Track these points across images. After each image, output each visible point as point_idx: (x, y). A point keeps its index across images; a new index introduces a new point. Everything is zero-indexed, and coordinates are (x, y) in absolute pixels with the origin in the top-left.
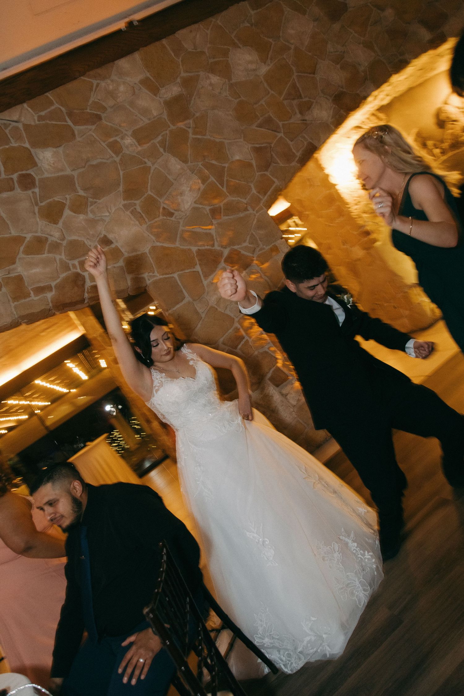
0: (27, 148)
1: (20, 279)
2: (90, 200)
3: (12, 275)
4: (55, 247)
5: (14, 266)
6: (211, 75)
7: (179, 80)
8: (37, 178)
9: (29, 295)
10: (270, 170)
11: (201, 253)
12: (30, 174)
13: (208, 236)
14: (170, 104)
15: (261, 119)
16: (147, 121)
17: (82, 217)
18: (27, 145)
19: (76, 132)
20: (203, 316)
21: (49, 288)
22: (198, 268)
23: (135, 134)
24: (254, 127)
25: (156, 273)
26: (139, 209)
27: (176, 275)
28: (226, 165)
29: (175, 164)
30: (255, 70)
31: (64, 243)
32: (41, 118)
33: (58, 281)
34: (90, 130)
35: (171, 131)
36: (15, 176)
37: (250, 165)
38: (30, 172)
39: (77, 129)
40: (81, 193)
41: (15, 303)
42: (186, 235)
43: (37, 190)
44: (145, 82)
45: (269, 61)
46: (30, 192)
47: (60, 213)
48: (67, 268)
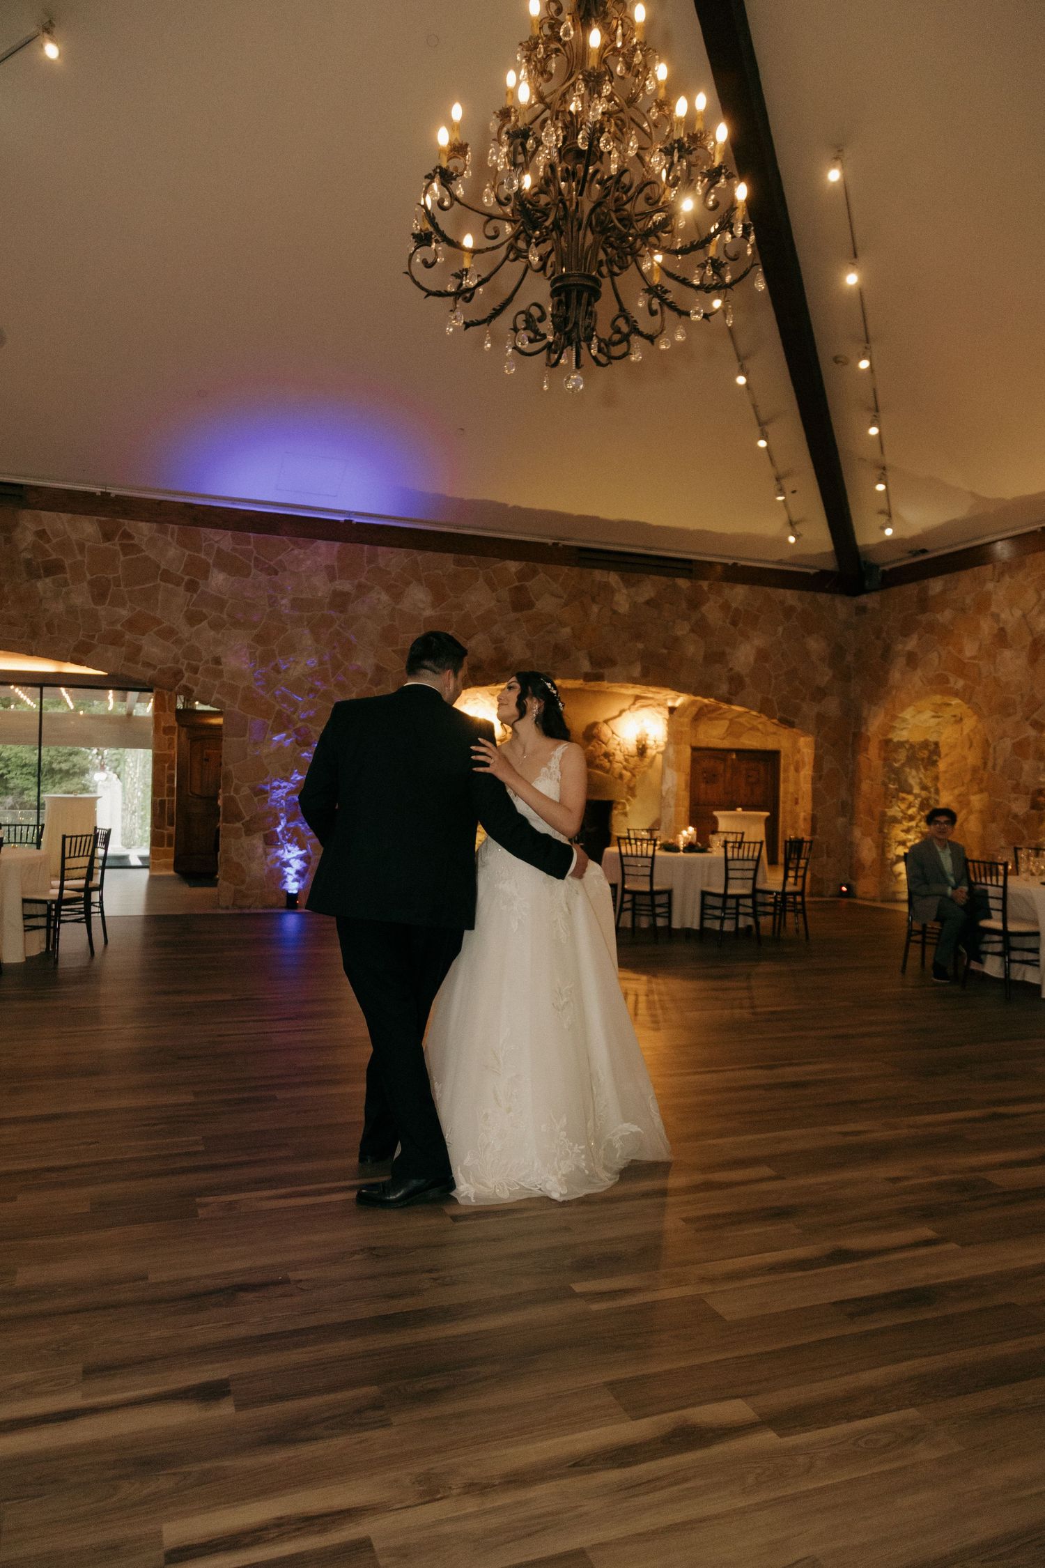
0: (208, 564)
1: (139, 649)
2: (228, 625)
3: (137, 643)
4: (179, 642)
5: (141, 637)
6: (383, 593)
7: (356, 581)
8: (202, 588)
9: (137, 663)
10: (379, 687)
11: (280, 713)
12: (198, 583)
13: (295, 704)
14: (337, 594)
15: (399, 647)
16: (310, 597)
17: (212, 633)
18: (211, 562)
19: (252, 573)
20: (249, 758)
21: (155, 667)
22: (270, 722)
23: (294, 600)
24: (390, 649)
25: (237, 706)
26: (257, 654)
27: (249, 716)
28: (346, 663)
29: (308, 640)
30: (424, 609)
31: (187, 644)
32: (234, 549)
33: (165, 666)
34: (263, 577)
35: (323, 615)
36: (187, 578)
37: (365, 675)
38: (200, 582)
39: (254, 571)
40: (225, 616)
41: (125, 663)
42: (277, 693)
43: (195, 596)
44: (330, 570)
45: (438, 609)
46: (189, 594)
47: (201, 621)
48: (177, 662)
